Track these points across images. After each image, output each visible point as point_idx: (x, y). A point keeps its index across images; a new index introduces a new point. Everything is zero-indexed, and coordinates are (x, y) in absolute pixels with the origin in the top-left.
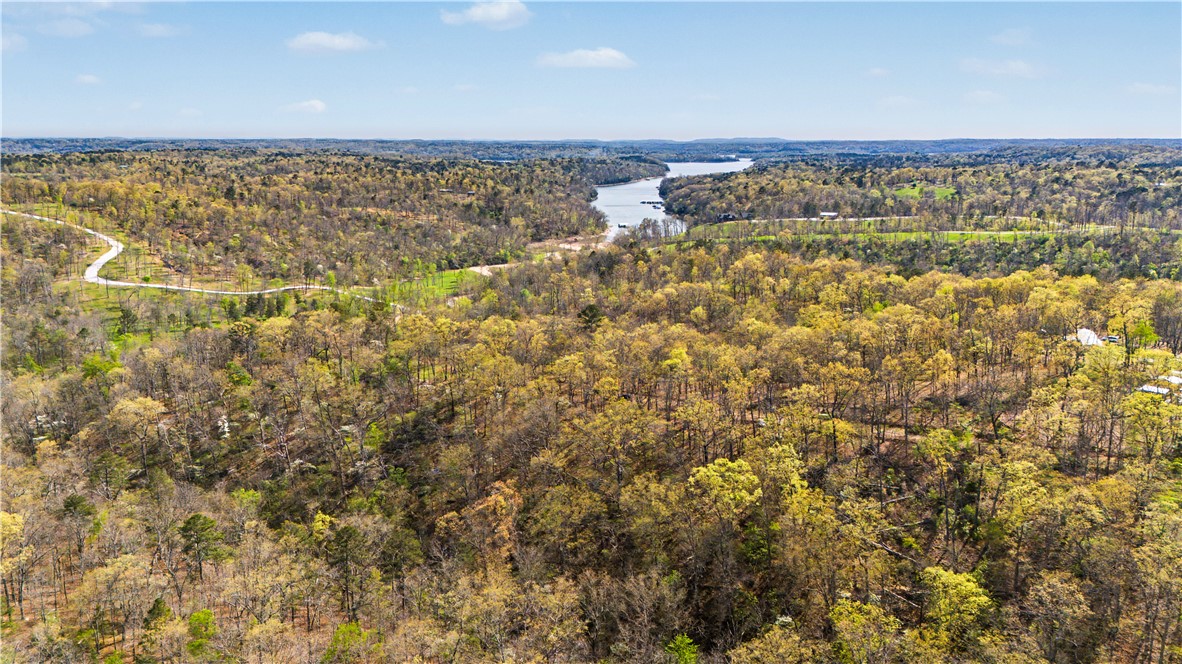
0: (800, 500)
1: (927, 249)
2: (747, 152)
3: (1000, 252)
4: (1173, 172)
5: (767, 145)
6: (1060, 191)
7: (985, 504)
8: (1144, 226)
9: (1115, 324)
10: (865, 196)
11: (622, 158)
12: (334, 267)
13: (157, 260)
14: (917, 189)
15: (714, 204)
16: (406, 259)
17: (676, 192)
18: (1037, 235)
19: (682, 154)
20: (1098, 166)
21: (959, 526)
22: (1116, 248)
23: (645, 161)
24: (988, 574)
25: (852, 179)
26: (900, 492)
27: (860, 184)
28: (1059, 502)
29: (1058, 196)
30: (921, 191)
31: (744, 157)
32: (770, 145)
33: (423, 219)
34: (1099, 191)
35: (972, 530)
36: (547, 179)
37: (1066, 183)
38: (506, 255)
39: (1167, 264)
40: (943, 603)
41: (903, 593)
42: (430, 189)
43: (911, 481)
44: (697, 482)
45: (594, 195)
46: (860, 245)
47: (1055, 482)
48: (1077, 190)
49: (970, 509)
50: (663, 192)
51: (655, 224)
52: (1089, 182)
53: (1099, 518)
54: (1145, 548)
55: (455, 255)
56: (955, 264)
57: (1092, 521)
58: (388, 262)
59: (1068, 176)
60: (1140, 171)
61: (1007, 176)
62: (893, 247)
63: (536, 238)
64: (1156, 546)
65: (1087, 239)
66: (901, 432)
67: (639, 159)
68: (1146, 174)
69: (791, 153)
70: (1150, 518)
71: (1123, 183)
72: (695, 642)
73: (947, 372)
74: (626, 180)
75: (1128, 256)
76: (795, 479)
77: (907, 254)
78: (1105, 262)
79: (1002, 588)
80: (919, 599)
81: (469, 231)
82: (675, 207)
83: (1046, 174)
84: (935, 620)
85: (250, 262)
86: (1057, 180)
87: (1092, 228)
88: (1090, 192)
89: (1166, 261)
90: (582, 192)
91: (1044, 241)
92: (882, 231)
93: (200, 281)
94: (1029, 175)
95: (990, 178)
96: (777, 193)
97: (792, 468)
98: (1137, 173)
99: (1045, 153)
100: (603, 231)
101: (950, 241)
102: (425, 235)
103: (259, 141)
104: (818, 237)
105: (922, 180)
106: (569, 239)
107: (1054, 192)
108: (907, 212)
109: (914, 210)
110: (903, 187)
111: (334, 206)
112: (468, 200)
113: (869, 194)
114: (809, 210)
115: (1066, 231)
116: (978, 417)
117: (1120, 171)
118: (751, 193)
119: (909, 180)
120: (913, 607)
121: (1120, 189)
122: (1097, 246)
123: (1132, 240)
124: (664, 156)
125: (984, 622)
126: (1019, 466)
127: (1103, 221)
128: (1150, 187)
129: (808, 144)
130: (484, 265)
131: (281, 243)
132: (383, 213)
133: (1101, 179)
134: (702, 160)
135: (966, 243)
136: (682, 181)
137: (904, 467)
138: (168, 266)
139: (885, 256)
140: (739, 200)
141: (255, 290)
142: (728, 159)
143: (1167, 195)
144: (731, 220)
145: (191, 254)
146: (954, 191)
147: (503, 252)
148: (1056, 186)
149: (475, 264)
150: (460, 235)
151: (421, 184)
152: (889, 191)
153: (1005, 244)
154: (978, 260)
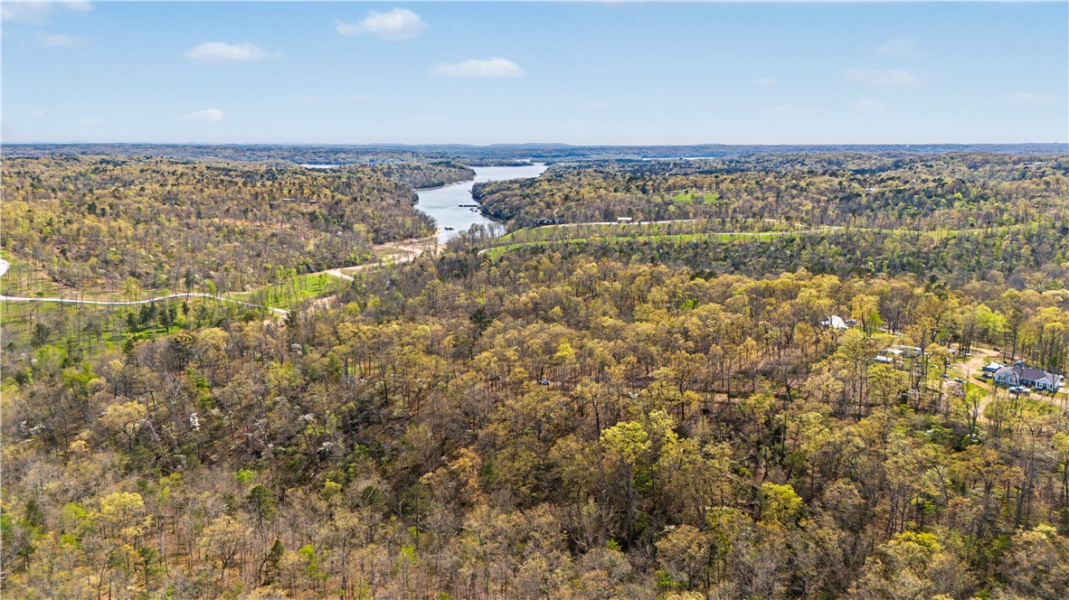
0: (673, 450)
1: (705, 248)
2: (540, 157)
3: (761, 250)
4: (879, 179)
5: (555, 151)
6: (797, 196)
7: (788, 442)
8: (861, 227)
9: (856, 313)
10: (649, 202)
11: (433, 164)
12: (210, 277)
13: (43, 274)
14: (689, 195)
15: (527, 209)
16: (269, 266)
17: (490, 198)
18: (787, 235)
19: (482, 159)
20: (824, 174)
21: (772, 458)
22: (843, 245)
23: (454, 166)
25: (637, 187)
26: (730, 438)
27: (644, 191)
28: (837, 436)
29: (797, 200)
30: (693, 197)
31: (537, 161)
32: (559, 150)
33: (277, 228)
34: (826, 195)
35: (781, 460)
36: (375, 186)
37: (802, 190)
38: (355, 259)
39: (880, 257)
42: (274, 199)
43: (737, 430)
44: (605, 440)
45: (416, 199)
46: (654, 246)
47: (833, 424)
48: (810, 195)
49: (779, 446)
50: (476, 195)
51: (482, 229)
52: (818, 189)
53: (862, 445)
54: (889, 461)
55: (311, 261)
56: (728, 260)
57: (858, 448)
58: (254, 268)
59: (803, 184)
60: (855, 179)
61: (757, 182)
62: (680, 247)
63: (377, 242)
64: (895, 459)
65: (823, 238)
66: (725, 397)
67: (448, 164)
68: (859, 182)
69: (576, 158)
70: (891, 443)
71: (842, 190)
72: (619, 544)
73: (754, 354)
74: (441, 184)
75: (852, 252)
76: (669, 433)
77: (691, 253)
78: (837, 257)
81: (319, 238)
82: (491, 211)
83: (786, 181)
85: (133, 274)
86: (795, 187)
87: (825, 229)
88: (819, 196)
89: (880, 255)
90: (406, 197)
91: (794, 240)
92: (669, 234)
93: (92, 294)
94: (774, 183)
95: (745, 185)
96: (579, 200)
97: (665, 422)
98: (852, 180)
99: (781, 159)
100: (434, 233)
101: (724, 241)
102: (281, 242)
103: (72, 146)
104: (620, 239)
105: (692, 187)
106: (405, 241)
107: (793, 197)
108: (685, 216)
109: (691, 215)
110: (678, 193)
111: (193, 218)
112: (311, 209)
113: (652, 200)
114: (608, 215)
115: (807, 232)
116: (774, 384)
117: (840, 179)
118: (557, 198)
119: (683, 187)
121: (841, 195)
122: (830, 244)
123: (855, 239)
124: (468, 161)
126: (811, 415)
127: (832, 223)
128: (863, 192)
129: (591, 149)
130: (337, 268)
131: (155, 256)
132: (239, 223)
133: (827, 186)
134: (502, 165)
135: (735, 242)
136: (493, 187)
137: (731, 421)
138: (56, 281)
139: (674, 254)
140: (548, 206)
141: (144, 299)
142: (525, 164)
143: (876, 199)
144: (546, 224)
145: (75, 268)
146: (718, 196)
147: (352, 255)
148: (794, 192)
149: (329, 268)
150: (312, 242)
151: (266, 195)
152: (668, 197)
153: (764, 243)
154: (745, 257)
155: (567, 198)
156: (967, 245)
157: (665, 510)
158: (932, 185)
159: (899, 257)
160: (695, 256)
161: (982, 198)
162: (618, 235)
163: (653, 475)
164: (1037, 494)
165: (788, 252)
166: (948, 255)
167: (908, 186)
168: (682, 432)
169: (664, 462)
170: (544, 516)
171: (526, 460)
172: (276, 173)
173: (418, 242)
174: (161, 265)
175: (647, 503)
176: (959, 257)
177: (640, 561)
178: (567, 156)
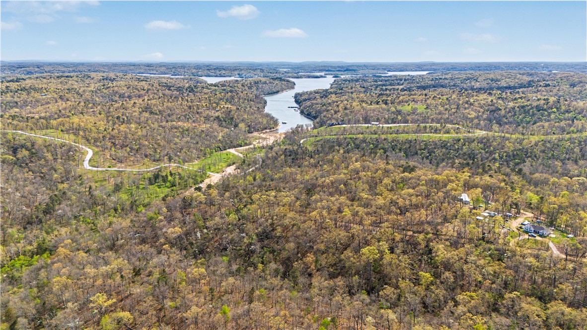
0: (388, 257)
1: (415, 143)
3: (443, 145)
4: (514, 98)
5: (339, 67)
6: (468, 108)
7: (433, 255)
10: (388, 111)
11: (273, 79)
12: (178, 156)
14: (410, 106)
15: (325, 113)
16: (203, 149)
17: (305, 104)
18: (457, 136)
19: (298, 72)
21: (427, 260)
22: (485, 143)
23: (284, 80)
24: (434, 273)
25: (383, 101)
26: (412, 251)
27: (386, 104)
29: (467, 111)
30: (411, 108)
31: (329, 75)
33: (203, 127)
34: (483, 108)
37: (471, 104)
39: (503, 151)
40: (423, 280)
41: (414, 278)
42: (199, 109)
43: (415, 248)
44: (362, 253)
45: (265, 103)
46: (389, 141)
47: (449, 250)
49: (430, 256)
50: (297, 101)
55: (221, 145)
58: (196, 150)
61: (448, 99)
62: (402, 142)
63: (250, 132)
65: (474, 140)
66: (412, 233)
67: (281, 79)
71: (493, 105)
72: (366, 292)
75: (489, 147)
76: (387, 251)
77: (408, 145)
79: (437, 276)
80: (418, 280)
82: (305, 112)
84: (422, 285)
87: (477, 133)
88: (480, 109)
89: (503, 149)
90: (261, 103)
91: (459, 140)
92: (397, 133)
93: (130, 166)
94: (456, 100)
95: (440, 100)
97: (385, 246)
100: (277, 126)
101: (425, 139)
102: (206, 135)
104: (373, 136)
105: (412, 101)
106: (263, 132)
108: (407, 121)
109: (410, 122)
110: (404, 106)
112: (217, 114)
113: (390, 110)
114: (367, 120)
115: (467, 135)
119: (407, 101)
120: (417, 281)
121: (491, 108)
122: (478, 143)
123: (491, 140)
124: (290, 75)
125: (432, 283)
127: (482, 129)
130: (233, 148)
131: (152, 145)
132: (185, 125)
133: (484, 102)
134: (309, 77)
135: (430, 140)
136: (306, 97)
137: (413, 244)
138: (114, 160)
139: (399, 146)
140: (336, 112)
141: (153, 168)
142: (322, 77)
143: (510, 112)
144: (335, 125)
145: (121, 153)
146: (426, 107)
147: (240, 142)
148: (466, 106)
149: (229, 148)
150: (221, 134)
151: (195, 107)
152: (399, 108)
153: (445, 141)
154: (435, 148)
155: (346, 109)
156: (548, 145)
157: (384, 279)
158: (542, 102)
159: (512, 151)
160: (410, 147)
161: (567, 111)
162: (372, 134)
163: (381, 265)
164: (526, 279)
165: (457, 147)
166: (537, 151)
167: (528, 103)
168: (392, 250)
169: (385, 261)
170: (340, 282)
171: (332, 260)
172: (193, 88)
173: (270, 131)
174: (155, 149)
175: (378, 276)
176: (543, 152)
177: (373, 298)
178: (345, 71)
